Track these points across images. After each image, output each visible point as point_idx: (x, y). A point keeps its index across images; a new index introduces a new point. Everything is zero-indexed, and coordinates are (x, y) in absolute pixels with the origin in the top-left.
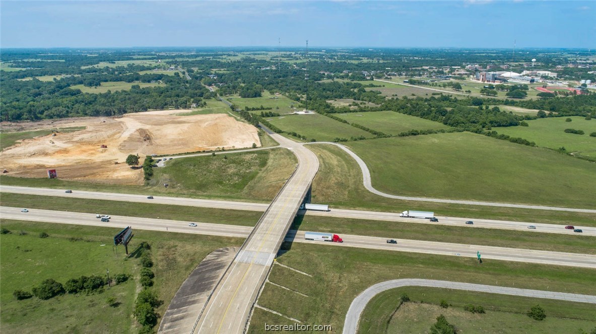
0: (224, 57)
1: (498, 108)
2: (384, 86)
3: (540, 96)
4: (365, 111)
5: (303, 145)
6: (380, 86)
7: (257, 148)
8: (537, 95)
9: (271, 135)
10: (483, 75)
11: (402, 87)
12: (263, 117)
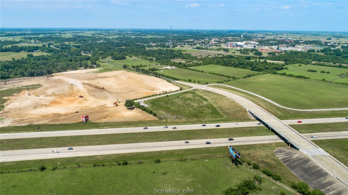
0: (56, 34)
1: (266, 61)
2: (186, 51)
3: (269, 54)
4: (200, 65)
5: (207, 86)
6: (184, 51)
8: (267, 54)
9: (175, 82)
10: (231, 44)
11: (194, 51)
12: (150, 70)
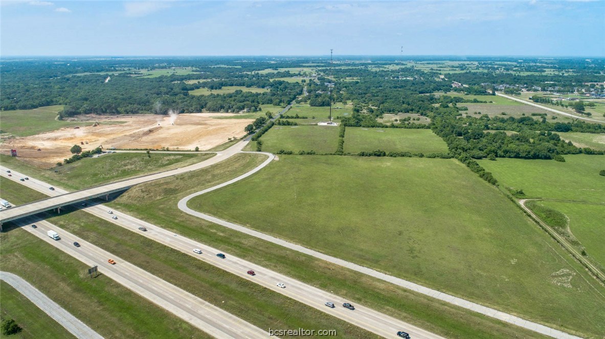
2: (491, 102)
7: (199, 151)
9: (241, 142)
